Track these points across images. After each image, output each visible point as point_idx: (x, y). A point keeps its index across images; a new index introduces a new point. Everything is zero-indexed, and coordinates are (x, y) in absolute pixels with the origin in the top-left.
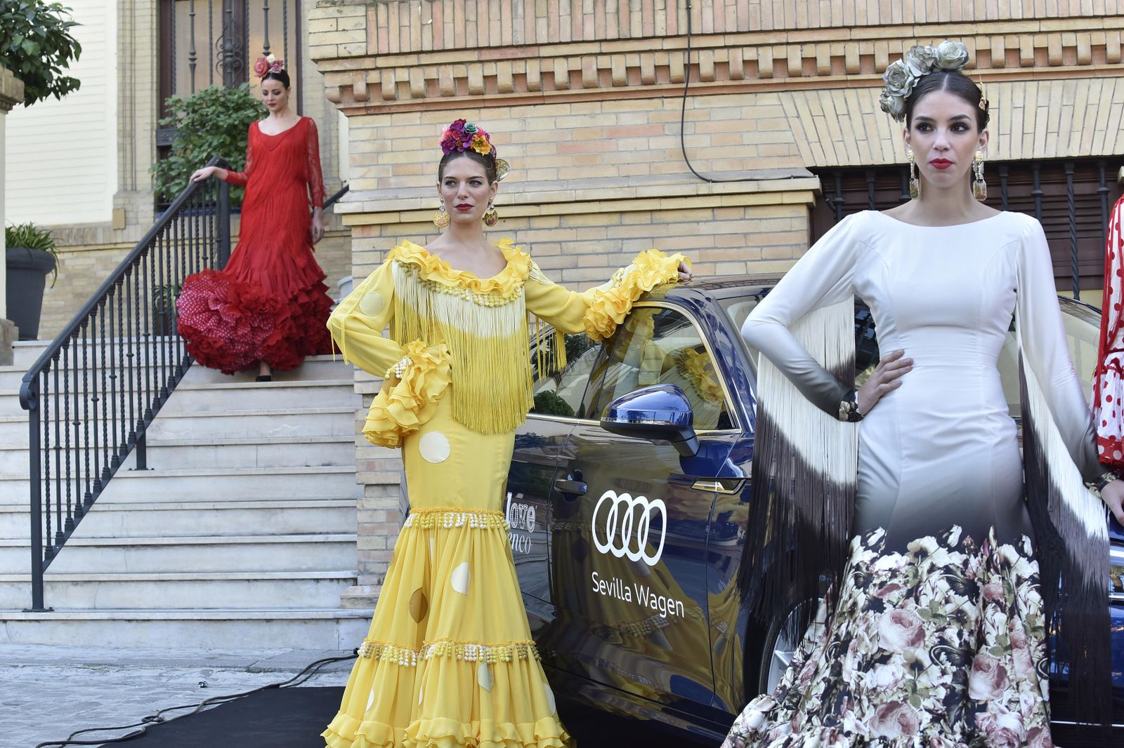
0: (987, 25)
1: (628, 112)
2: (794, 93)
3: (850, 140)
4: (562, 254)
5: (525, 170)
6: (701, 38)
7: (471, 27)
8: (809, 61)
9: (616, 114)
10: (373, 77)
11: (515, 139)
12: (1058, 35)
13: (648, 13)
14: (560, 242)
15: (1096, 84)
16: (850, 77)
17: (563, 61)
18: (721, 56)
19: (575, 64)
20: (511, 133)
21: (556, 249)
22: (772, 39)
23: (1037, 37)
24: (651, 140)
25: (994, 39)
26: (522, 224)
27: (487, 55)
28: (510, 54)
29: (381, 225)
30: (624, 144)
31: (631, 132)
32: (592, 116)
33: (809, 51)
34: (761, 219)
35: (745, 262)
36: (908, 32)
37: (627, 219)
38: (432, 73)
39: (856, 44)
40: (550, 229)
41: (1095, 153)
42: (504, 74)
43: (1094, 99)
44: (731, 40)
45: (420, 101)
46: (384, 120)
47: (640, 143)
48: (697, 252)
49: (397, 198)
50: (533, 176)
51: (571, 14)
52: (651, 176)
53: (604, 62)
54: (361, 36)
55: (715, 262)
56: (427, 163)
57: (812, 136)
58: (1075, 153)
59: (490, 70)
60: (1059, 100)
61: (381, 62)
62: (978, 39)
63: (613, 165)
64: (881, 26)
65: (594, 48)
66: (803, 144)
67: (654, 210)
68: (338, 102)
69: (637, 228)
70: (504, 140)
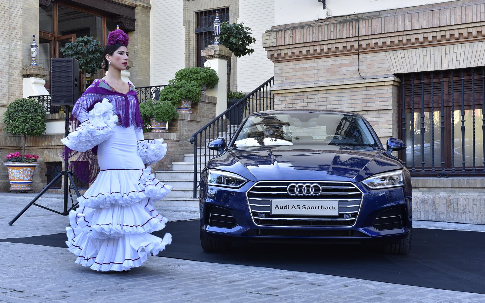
0: (444, 27)
1: (345, 59)
2: (389, 52)
3: (405, 65)
4: (327, 101)
5: (318, 77)
6: (362, 37)
7: (302, 37)
8: (392, 42)
9: (342, 60)
10: (279, 52)
11: (316, 68)
12: (467, 29)
13: (348, 30)
14: (326, 98)
15: (480, 44)
16: (404, 46)
17: (326, 45)
18: (368, 42)
19: (329, 46)
20: (314, 67)
22: (381, 36)
23: (460, 30)
24: (351, 67)
25: (446, 31)
26: (317, 93)
27: (307, 45)
28: (312, 44)
29: (282, 93)
30: (344, 69)
31: (345, 65)
32: (335, 61)
33: (392, 39)
34: (379, 90)
35: (375, 102)
36: (420, 31)
37: (344, 91)
38: (293, 50)
39: (406, 36)
40: (324, 94)
41: (478, 66)
42: (311, 50)
43: (479, 48)
44: (370, 37)
45: (291, 58)
46: (283, 64)
47: (348, 68)
48: (362, 100)
49: (285, 86)
50: (320, 79)
51: (328, 32)
52: (350, 78)
53: (337, 45)
54: (275, 40)
55: (367, 103)
56: (293, 76)
57: (394, 65)
58: (472, 66)
59: (308, 49)
60: (468, 49)
61: (281, 48)
62: (442, 32)
63: (340, 75)
64: (412, 30)
65: (334, 41)
66: (392, 67)
67: (350, 88)
68: (271, 59)
69: (346, 93)
70: (313, 69)
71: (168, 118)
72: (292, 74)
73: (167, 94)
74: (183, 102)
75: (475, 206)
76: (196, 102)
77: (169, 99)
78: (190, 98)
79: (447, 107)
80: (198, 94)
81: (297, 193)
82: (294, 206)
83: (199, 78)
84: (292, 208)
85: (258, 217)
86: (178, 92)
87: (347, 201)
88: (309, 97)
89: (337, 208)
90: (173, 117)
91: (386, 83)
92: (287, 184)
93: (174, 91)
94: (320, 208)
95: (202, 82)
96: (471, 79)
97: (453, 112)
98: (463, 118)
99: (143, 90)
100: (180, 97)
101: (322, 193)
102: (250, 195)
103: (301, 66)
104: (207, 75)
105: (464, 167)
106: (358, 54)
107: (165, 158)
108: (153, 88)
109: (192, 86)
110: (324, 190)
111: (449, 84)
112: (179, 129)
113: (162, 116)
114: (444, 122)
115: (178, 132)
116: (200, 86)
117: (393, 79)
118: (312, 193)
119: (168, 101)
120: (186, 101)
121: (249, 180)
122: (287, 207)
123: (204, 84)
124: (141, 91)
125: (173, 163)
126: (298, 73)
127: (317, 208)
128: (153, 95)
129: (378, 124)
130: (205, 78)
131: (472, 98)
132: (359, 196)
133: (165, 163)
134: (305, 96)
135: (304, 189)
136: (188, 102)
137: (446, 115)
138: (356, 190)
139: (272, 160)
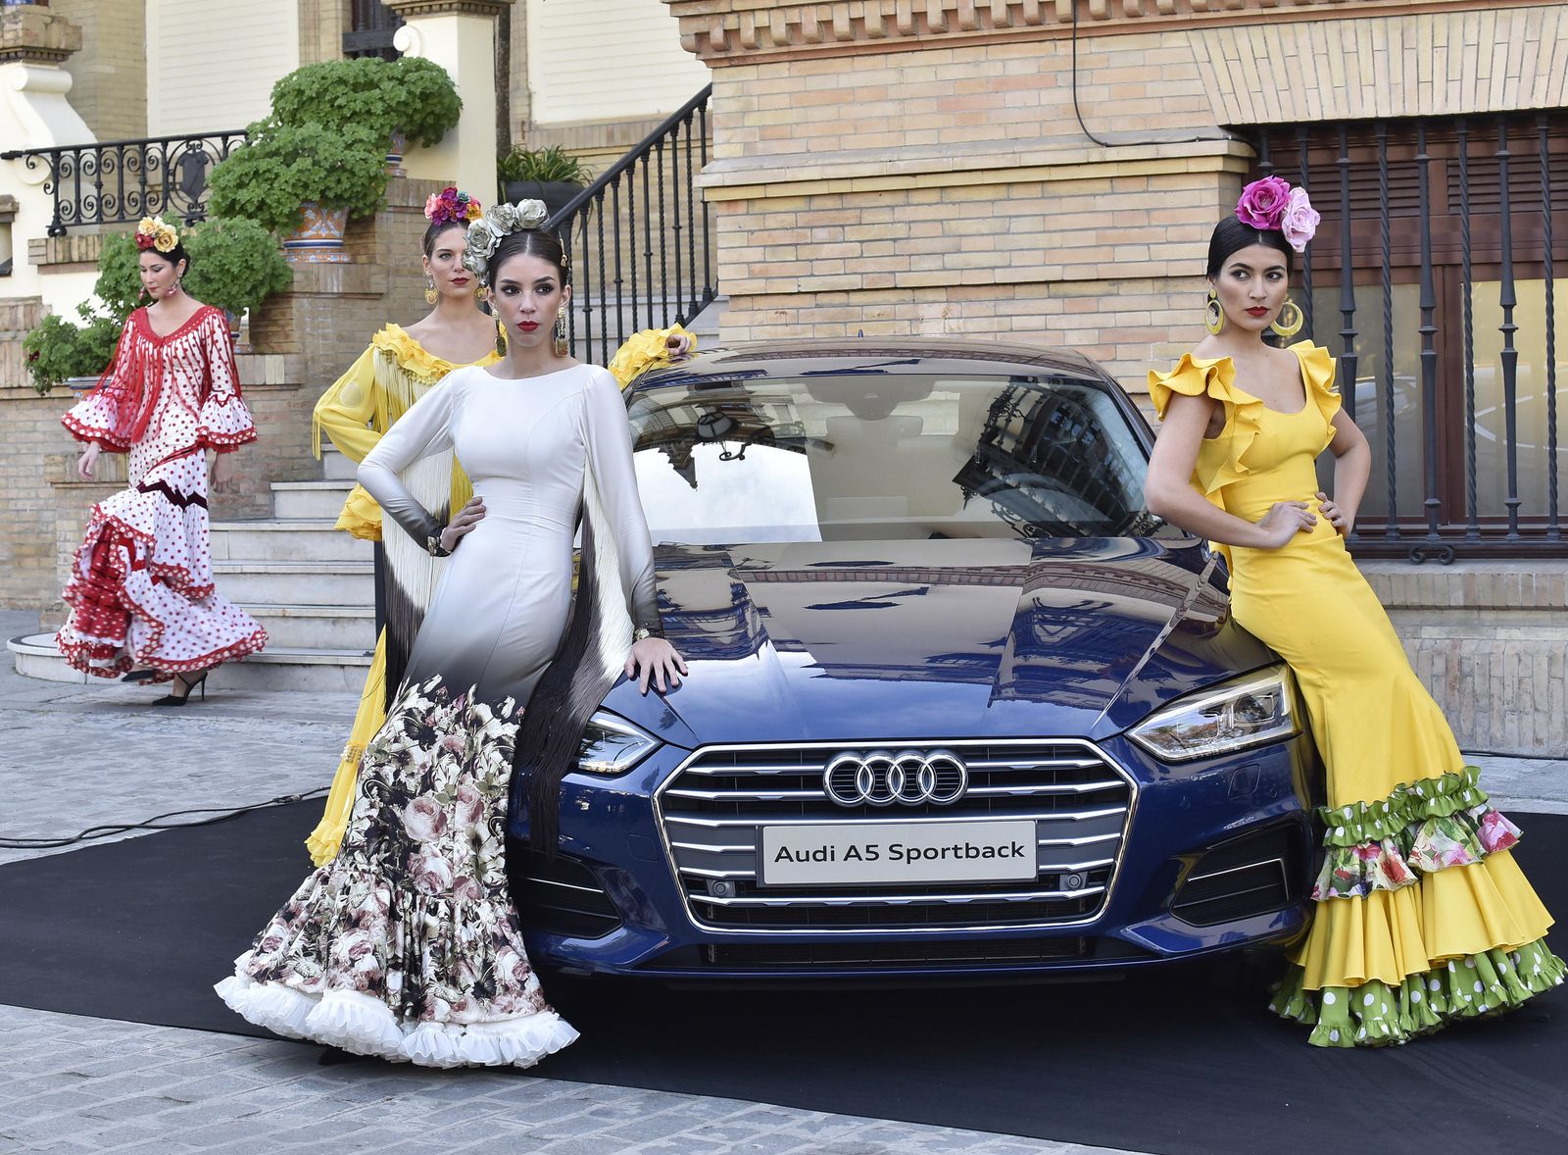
1: (1017, 59)
2: (1204, 31)
3: (1270, 91)
4: (944, 236)
5: (903, 132)
9: (1002, 60)
10: (731, 22)
11: (892, 93)
14: (941, 221)
16: (1266, 11)
19: (950, 2)
20: (886, 87)
21: (937, 229)
24: (1043, 93)
26: (900, 198)
29: (748, 200)
30: (1014, 98)
31: (1020, 83)
32: (977, 63)
34: (1165, 192)
35: (1148, 244)
37: (1016, 192)
38: (793, 16)
40: (930, 204)
41: (1563, 103)
43: (1564, 32)
45: (784, 49)
46: (749, 73)
47: (1030, 97)
48: (1094, 232)
49: (762, 168)
50: (912, 139)
52: (1041, 139)
55: (1114, 246)
56: (797, 124)
57: (1226, 88)
58: (1540, 105)
60: (1521, 34)
61: (737, 4)
63: (1000, 125)
66: (1215, 97)
67: (1044, 181)
68: (698, 53)
69: (1025, 204)
70: (880, 95)
71: (249, 293)
72: (792, 116)
73: (241, 185)
74: (310, 214)
75: (1556, 683)
76: (367, 212)
77: (251, 209)
78: (339, 197)
79: (1443, 266)
80: (373, 179)
81: (865, 794)
82: (853, 847)
83: (378, 108)
84: (848, 856)
85: (707, 895)
86: (289, 174)
87: (1073, 820)
88: (867, 217)
89: (1030, 852)
90: (272, 288)
91: (1193, 167)
92: (826, 756)
93: (269, 171)
94: (959, 853)
95: (392, 128)
96: (1538, 151)
97: (1469, 290)
98: (1509, 318)
99: (131, 153)
100: (297, 196)
101: (970, 790)
102: (671, 805)
103: (829, 83)
104: (409, 92)
105: (1514, 519)
106: (1074, 39)
107: (244, 466)
108: (172, 146)
109: (349, 147)
110: (977, 777)
111: (1451, 171)
112: (295, 336)
113: (225, 285)
114: (1433, 332)
115: (294, 347)
116: (383, 142)
117: (1222, 147)
118: (927, 793)
119: (250, 216)
120: (325, 211)
121: (665, 742)
122: (824, 854)
123: (400, 131)
124: (121, 156)
125: (275, 486)
126: (816, 114)
127: (950, 854)
128: (174, 175)
129: (1164, 338)
130: (402, 108)
131: (1540, 233)
132: (1121, 795)
133: (243, 487)
134: (848, 213)
135: (896, 775)
136: (330, 214)
137: (1439, 301)
138: (1105, 772)
139: (751, 634)
